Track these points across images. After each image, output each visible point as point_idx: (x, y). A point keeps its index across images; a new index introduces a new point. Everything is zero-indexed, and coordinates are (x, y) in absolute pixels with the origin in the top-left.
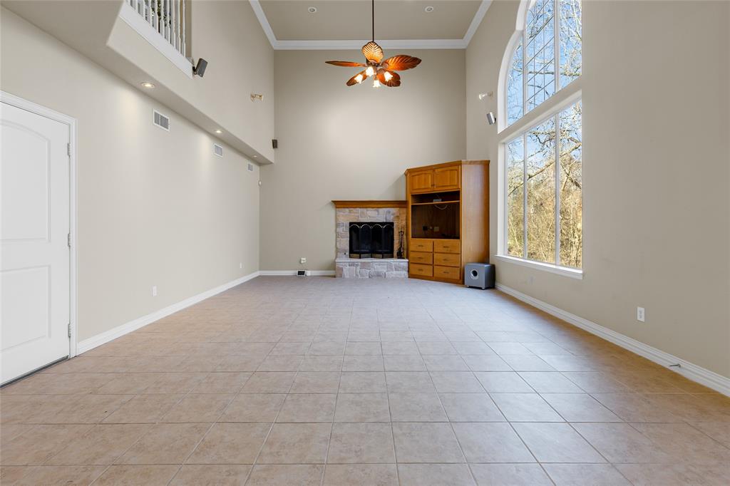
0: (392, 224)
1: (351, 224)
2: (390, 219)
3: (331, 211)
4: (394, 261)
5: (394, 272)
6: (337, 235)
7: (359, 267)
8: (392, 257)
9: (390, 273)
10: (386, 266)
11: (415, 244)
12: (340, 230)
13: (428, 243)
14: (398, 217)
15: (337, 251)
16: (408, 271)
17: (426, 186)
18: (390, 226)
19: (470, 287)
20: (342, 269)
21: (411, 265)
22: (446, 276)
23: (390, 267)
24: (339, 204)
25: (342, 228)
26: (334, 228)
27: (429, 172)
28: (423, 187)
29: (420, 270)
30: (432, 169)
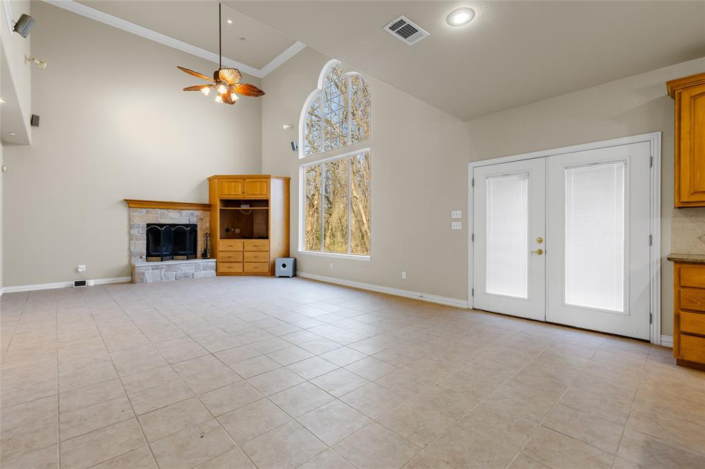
0: (196, 226)
1: (148, 225)
2: (193, 221)
3: (123, 212)
4: (200, 262)
5: (202, 272)
6: (131, 237)
7: (163, 270)
8: (196, 258)
9: (198, 273)
10: (194, 267)
11: (223, 245)
12: (135, 232)
13: (238, 244)
14: (201, 219)
15: (131, 255)
16: (216, 270)
17: (236, 192)
18: (193, 228)
19: (280, 277)
20: (144, 274)
21: (220, 264)
22: (256, 270)
23: (197, 268)
24: (131, 203)
25: (137, 230)
26: (127, 230)
27: (240, 180)
28: (233, 193)
29: (229, 268)
30: (243, 178)
